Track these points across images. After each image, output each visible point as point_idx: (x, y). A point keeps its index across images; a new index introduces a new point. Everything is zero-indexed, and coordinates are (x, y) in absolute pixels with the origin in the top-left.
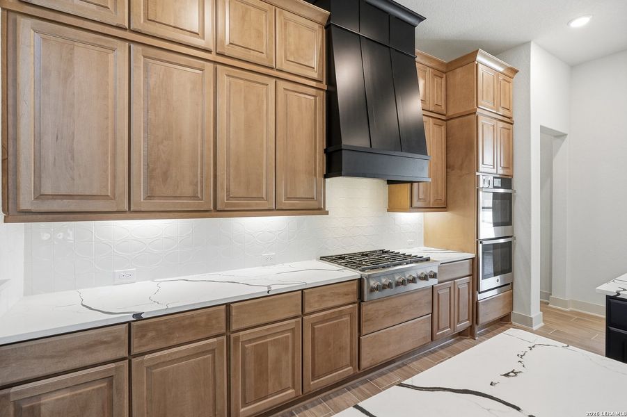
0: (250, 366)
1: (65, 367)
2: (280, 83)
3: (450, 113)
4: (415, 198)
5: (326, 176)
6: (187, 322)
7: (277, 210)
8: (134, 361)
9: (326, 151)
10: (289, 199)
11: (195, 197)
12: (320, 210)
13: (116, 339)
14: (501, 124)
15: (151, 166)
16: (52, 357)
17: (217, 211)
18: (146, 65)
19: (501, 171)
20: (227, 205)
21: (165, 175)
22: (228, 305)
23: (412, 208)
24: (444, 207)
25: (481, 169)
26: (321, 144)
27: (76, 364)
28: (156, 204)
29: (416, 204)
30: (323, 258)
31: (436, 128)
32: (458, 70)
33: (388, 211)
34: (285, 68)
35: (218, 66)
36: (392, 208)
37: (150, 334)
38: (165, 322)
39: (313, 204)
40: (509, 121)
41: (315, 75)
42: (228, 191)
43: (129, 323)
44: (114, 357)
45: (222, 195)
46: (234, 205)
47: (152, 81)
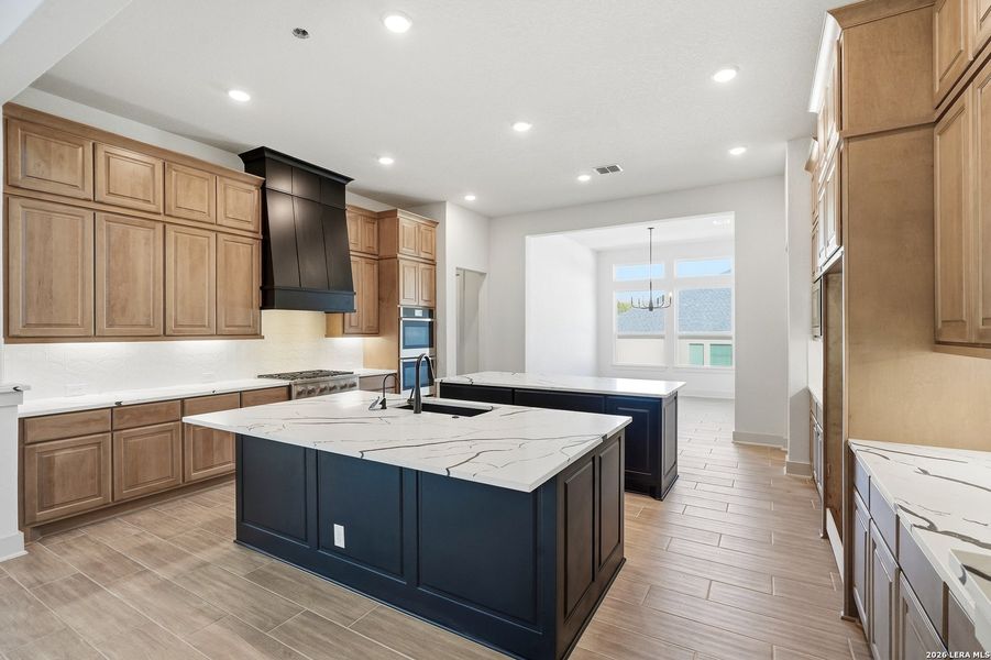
0: (200, 444)
1: (69, 434)
2: (220, 235)
3: (381, 254)
4: (346, 327)
5: (261, 308)
6: (152, 410)
7: (219, 335)
8: (115, 433)
9: (261, 288)
10: (227, 326)
11: (148, 325)
12: (257, 335)
13: (103, 418)
14: (422, 266)
15: (112, 303)
16: (61, 427)
17: (165, 335)
18: (108, 228)
19: (422, 304)
20: (174, 331)
21: (124, 309)
22: (182, 400)
23: (344, 333)
24: (377, 334)
25: (401, 302)
26: (257, 282)
27: (76, 432)
28: (117, 330)
29: (347, 329)
30: (260, 376)
31: (368, 267)
32: (387, 219)
33: (326, 336)
34: (225, 222)
35: (167, 225)
36: (328, 334)
37: (127, 417)
38: (137, 409)
39: (250, 331)
40: (432, 263)
41: (252, 228)
42: (176, 320)
43: (112, 408)
44: (101, 430)
45: (171, 324)
46: (179, 331)
47: (113, 239)
